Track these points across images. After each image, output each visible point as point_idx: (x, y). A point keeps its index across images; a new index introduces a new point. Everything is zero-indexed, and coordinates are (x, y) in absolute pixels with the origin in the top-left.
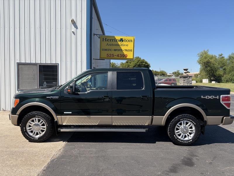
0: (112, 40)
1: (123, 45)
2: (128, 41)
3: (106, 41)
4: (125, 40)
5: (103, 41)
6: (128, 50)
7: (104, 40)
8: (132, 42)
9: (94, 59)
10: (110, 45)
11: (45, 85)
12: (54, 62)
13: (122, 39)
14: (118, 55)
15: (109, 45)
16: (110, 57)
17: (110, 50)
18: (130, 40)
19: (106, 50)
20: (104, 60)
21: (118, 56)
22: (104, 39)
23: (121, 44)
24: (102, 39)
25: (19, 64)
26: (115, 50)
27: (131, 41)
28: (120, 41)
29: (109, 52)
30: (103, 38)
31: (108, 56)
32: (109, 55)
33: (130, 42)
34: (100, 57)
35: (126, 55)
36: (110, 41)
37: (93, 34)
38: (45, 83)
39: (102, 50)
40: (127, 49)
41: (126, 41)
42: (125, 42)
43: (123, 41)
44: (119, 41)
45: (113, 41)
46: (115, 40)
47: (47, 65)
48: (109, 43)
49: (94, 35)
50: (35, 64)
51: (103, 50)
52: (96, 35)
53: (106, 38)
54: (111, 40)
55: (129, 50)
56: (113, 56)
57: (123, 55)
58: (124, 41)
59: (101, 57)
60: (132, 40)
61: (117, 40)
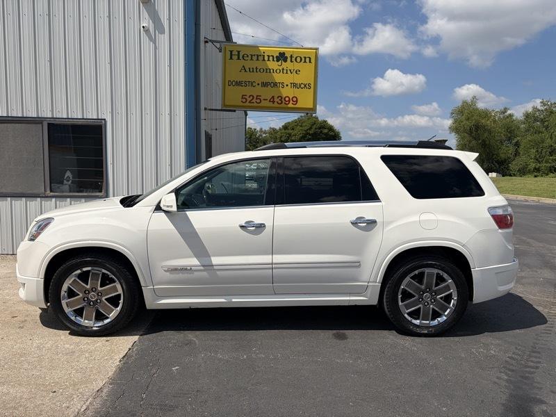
0: (255, 58)
1: (285, 71)
2: (298, 59)
3: (239, 59)
4: (291, 57)
5: (231, 58)
6: (300, 85)
7: (235, 57)
8: (310, 62)
9: (205, 109)
10: (251, 70)
11: (68, 181)
12: (91, 114)
13: (284, 53)
14: (273, 97)
15: (248, 70)
16: (250, 102)
17: (252, 84)
18: (305, 58)
19: (239, 84)
20: (235, 111)
21: (272, 100)
23: (281, 68)
26: (265, 85)
27: (308, 60)
28: (278, 61)
29: (248, 91)
30: (231, 52)
31: (244, 100)
32: (249, 99)
34: (224, 104)
35: (295, 99)
36: (252, 59)
37: (202, 39)
38: (68, 174)
39: (228, 83)
40: (298, 82)
41: (293, 59)
43: (286, 61)
44: (275, 59)
45: (258, 60)
47: (71, 122)
48: (249, 64)
49: (206, 42)
50: (37, 121)
51: (230, 83)
52: (212, 42)
54: (252, 56)
55: (302, 86)
56: (258, 101)
57: (287, 99)
59: (226, 103)
60: (310, 58)
61: (269, 56)
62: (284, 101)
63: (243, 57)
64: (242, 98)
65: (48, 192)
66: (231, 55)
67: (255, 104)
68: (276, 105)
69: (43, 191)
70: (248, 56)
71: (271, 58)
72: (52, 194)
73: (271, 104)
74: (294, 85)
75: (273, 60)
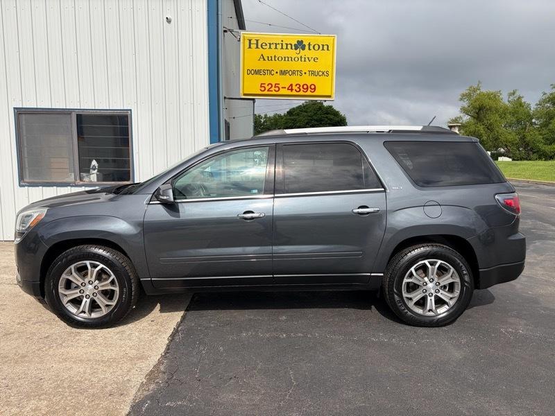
0: (273, 46)
1: (303, 59)
2: (316, 47)
3: (257, 47)
4: (309, 44)
5: (250, 47)
6: (318, 73)
7: (253, 46)
8: (328, 49)
9: (225, 98)
10: (270, 59)
11: (94, 170)
12: (117, 105)
13: (302, 41)
14: (291, 85)
15: (266, 59)
16: (268, 90)
17: (270, 72)
18: (323, 45)
19: (257, 72)
20: (254, 99)
21: (291, 88)
22: (254, 42)
23: (299, 56)
24: (247, 42)
25: (20, 113)
26: (283, 73)
27: (325, 47)
28: (296, 49)
29: (267, 79)
30: (250, 41)
31: (263, 89)
32: (267, 88)
33: (323, 49)
34: (243, 93)
35: (313, 87)
36: (270, 48)
37: (221, 29)
38: (94, 163)
39: (247, 72)
40: (316, 70)
41: (311, 47)
42: (309, 49)
43: (303, 49)
44: (293, 47)
45: (276, 48)
46: (282, 44)
47: (98, 113)
48: (267, 53)
49: (225, 31)
50: (65, 112)
51: (250, 72)
52: (231, 31)
53: (257, 41)
55: (320, 73)
56: (277, 89)
57: (305, 87)
58: (307, 47)
59: (246, 92)
60: (328, 46)
61: (287, 45)
62: (302, 89)
63: (262, 45)
64: (261, 87)
65: (78, 181)
66: (250, 43)
67: (274, 93)
68: (294, 93)
69: (73, 180)
70: (266, 45)
71: (289, 46)
72: (81, 183)
73: (289, 92)
74: (313, 73)
75: (291, 48)
